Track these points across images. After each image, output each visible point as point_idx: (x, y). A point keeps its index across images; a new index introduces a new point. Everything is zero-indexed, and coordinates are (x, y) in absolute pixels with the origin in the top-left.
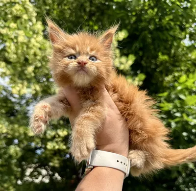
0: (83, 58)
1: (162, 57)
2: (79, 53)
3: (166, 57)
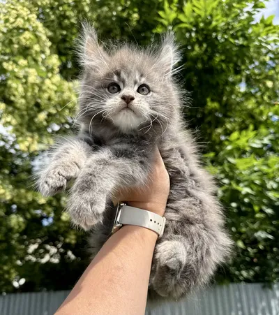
1: (212, 105)
3: (216, 105)
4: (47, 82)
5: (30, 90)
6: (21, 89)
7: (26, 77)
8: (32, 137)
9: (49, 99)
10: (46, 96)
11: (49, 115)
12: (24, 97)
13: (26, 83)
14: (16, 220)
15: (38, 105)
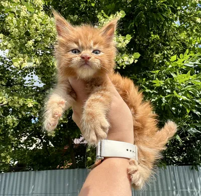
0: (87, 53)
2: (83, 48)
3: (157, 36)
4: (35, 16)
5: (22, 22)
6: (15, 21)
7: (19, 12)
8: (24, 57)
9: (37, 30)
11: (36, 42)
13: (19, 16)
15: (27, 34)
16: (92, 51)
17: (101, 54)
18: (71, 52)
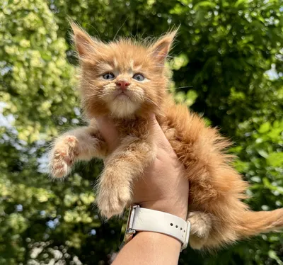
4: (52, 65)
5: (33, 75)
6: (23, 73)
7: (28, 60)
8: (34, 126)
9: (54, 85)
10: (49, 81)
11: (54, 104)
12: (27, 83)
13: (29, 67)
14: (16, 220)
15: (41, 92)
16: (132, 75)
17: (146, 81)
18: (101, 78)
